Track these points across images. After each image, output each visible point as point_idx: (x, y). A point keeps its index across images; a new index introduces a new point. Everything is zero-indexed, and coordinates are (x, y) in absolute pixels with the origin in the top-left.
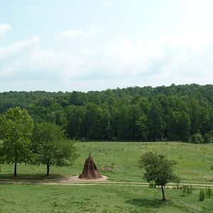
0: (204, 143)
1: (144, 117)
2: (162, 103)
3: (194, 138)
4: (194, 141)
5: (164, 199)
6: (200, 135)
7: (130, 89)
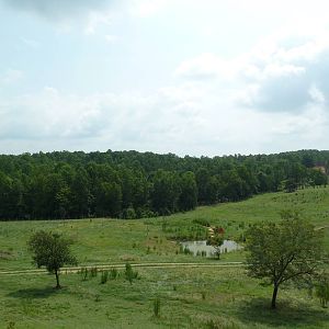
0: (136, 218)
1: (67, 189)
2: (89, 172)
3: (125, 213)
4: (125, 217)
5: (58, 287)
6: (132, 210)
7: (56, 154)
